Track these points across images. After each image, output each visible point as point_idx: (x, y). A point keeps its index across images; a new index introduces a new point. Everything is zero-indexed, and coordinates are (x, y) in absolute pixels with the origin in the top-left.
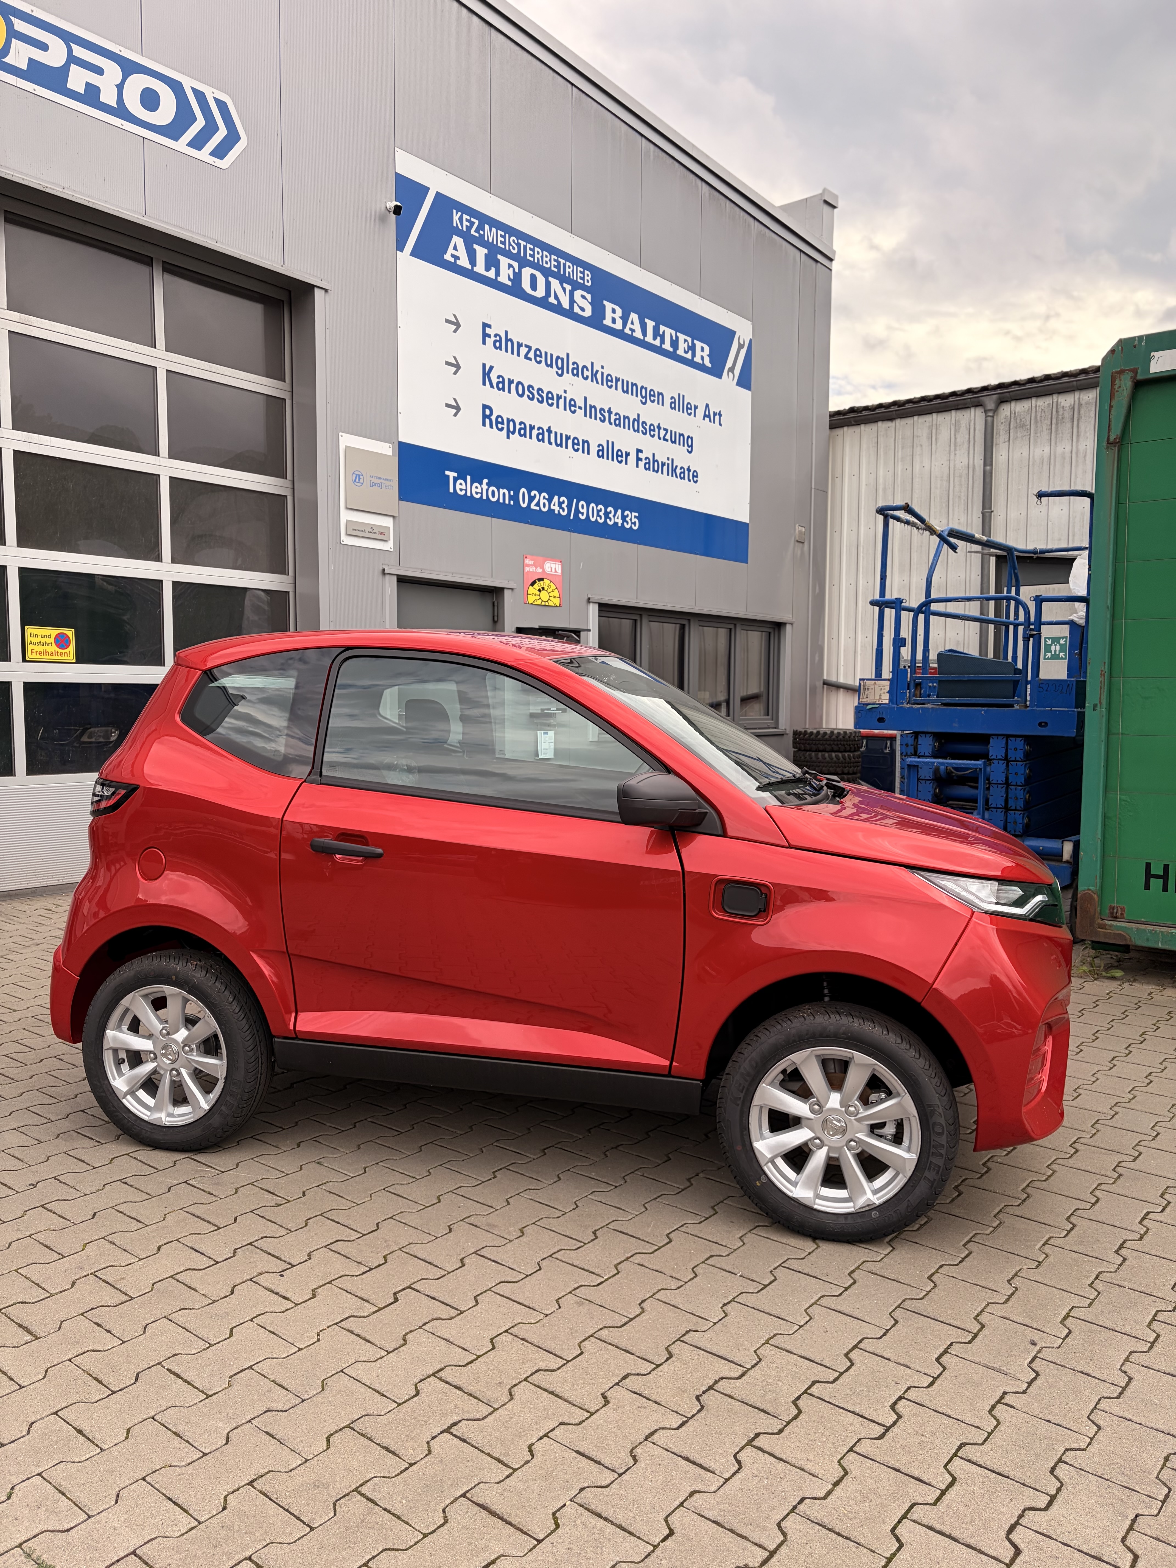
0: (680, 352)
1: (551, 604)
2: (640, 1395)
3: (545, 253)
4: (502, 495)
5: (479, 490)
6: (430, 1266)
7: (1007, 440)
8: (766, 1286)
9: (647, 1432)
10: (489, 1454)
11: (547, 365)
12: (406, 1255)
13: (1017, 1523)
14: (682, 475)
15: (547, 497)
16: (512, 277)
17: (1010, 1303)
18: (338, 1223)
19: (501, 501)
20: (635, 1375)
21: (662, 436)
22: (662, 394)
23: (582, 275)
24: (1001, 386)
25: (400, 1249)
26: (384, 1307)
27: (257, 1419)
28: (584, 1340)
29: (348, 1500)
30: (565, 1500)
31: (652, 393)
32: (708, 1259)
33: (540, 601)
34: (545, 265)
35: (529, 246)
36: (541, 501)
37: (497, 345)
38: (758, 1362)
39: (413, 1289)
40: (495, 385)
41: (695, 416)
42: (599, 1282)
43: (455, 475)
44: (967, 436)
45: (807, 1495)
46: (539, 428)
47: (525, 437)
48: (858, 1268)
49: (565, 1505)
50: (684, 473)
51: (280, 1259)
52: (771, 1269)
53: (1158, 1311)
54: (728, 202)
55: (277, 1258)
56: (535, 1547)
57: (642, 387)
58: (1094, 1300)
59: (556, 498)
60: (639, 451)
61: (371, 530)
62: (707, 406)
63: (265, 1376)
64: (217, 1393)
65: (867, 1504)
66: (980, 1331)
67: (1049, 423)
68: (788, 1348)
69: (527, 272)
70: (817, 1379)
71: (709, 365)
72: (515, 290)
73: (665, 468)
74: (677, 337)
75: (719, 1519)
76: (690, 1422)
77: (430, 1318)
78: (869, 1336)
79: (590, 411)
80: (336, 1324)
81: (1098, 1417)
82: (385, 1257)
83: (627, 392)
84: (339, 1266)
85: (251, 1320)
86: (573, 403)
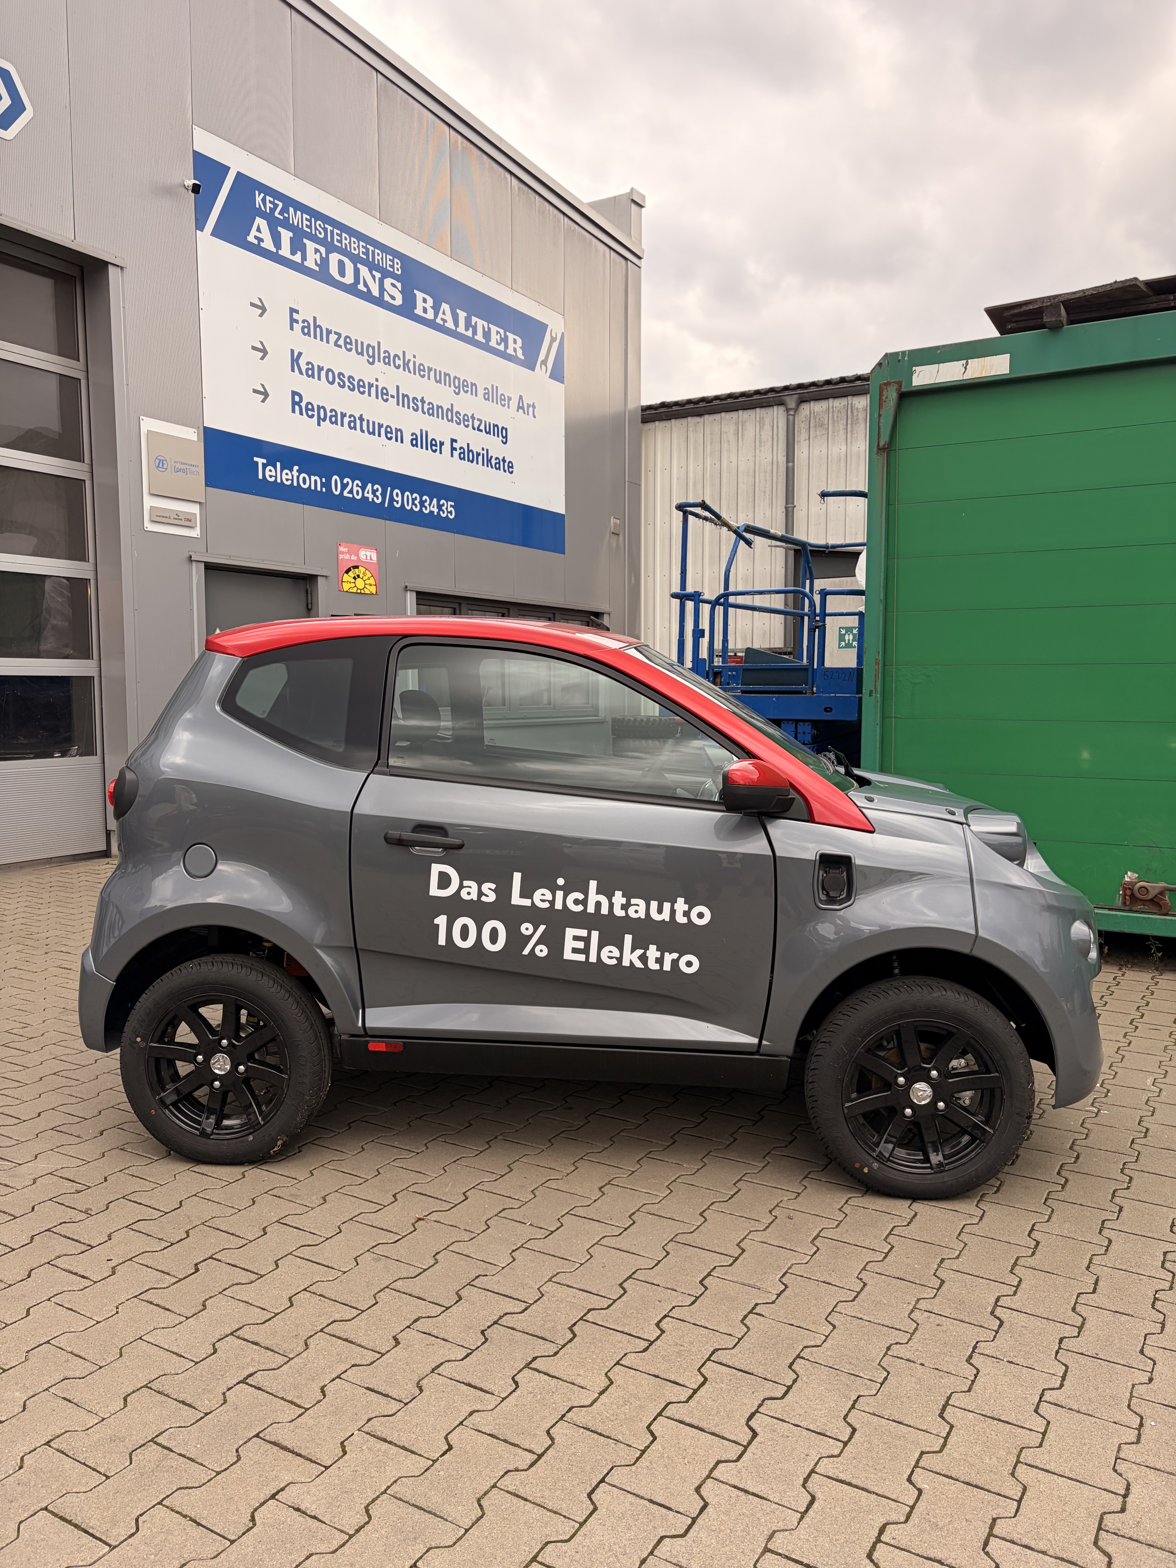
0: (493, 343)
1: (367, 591)
2: (429, 1334)
3: (353, 239)
4: (313, 482)
5: (290, 477)
6: (232, 1237)
7: (807, 438)
8: (552, 1232)
9: (434, 1365)
10: (282, 1398)
11: (358, 353)
12: (208, 1228)
13: (757, 1411)
14: (497, 466)
15: (360, 484)
16: (319, 262)
17: (769, 1230)
18: (140, 1204)
19: (313, 488)
20: (425, 1317)
21: (476, 426)
22: (475, 384)
23: (391, 263)
24: (800, 386)
25: (203, 1223)
26: (185, 1278)
27: (54, 1387)
28: (379, 1292)
29: (144, 1450)
30: (353, 1428)
31: (465, 385)
32: (500, 1212)
33: (356, 588)
34: (353, 251)
35: (336, 231)
36: (354, 489)
37: (306, 331)
38: (540, 1298)
39: (215, 1259)
40: (304, 372)
41: (509, 407)
42: (396, 1239)
43: (265, 461)
44: (771, 434)
45: (575, 1404)
46: (350, 416)
47: (337, 424)
48: (638, 1210)
49: (353, 1434)
50: (499, 463)
51: (80, 1242)
52: (559, 1217)
53: (894, 1227)
54: (537, 197)
55: (76, 1241)
56: (322, 1473)
57: (455, 378)
58: (841, 1222)
59: (370, 485)
60: (453, 441)
61: (176, 517)
62: (521, 397)
63: (62, 1349)
64: (14, 1367)
65: (627, 1407)
66: (740, 1255)
67: (845, 423)
68: (569, 1283)
69: (334, 258)
70: (592, 1307)
71: (523, 358)
72: (322, 275)
73: (480, 458)
74: (489, 329)
75: (495, 1432)
76: (475, 1353)
77: (230, 1284)
78: (642, 1267)
79: (403, 399)
80: (135, 1297)
81: (835, 1318)
82: (187, 1232)
83: (440, 382)
84: (139, 1243)
85: (49, 1300)
86: (385, 391)
